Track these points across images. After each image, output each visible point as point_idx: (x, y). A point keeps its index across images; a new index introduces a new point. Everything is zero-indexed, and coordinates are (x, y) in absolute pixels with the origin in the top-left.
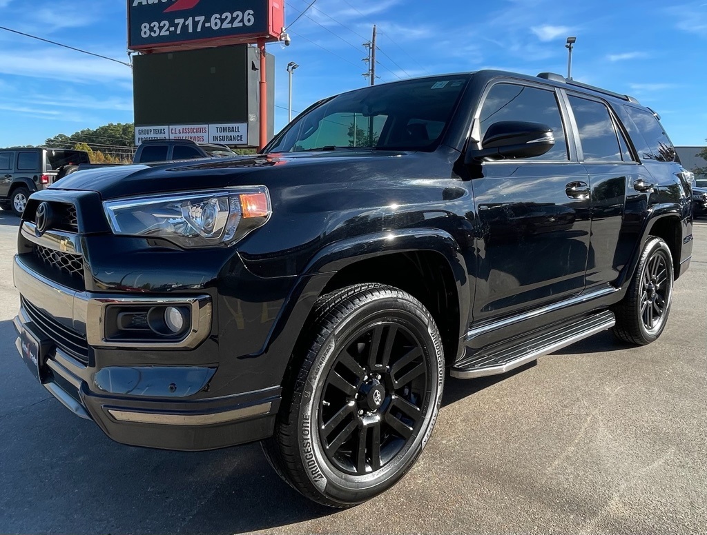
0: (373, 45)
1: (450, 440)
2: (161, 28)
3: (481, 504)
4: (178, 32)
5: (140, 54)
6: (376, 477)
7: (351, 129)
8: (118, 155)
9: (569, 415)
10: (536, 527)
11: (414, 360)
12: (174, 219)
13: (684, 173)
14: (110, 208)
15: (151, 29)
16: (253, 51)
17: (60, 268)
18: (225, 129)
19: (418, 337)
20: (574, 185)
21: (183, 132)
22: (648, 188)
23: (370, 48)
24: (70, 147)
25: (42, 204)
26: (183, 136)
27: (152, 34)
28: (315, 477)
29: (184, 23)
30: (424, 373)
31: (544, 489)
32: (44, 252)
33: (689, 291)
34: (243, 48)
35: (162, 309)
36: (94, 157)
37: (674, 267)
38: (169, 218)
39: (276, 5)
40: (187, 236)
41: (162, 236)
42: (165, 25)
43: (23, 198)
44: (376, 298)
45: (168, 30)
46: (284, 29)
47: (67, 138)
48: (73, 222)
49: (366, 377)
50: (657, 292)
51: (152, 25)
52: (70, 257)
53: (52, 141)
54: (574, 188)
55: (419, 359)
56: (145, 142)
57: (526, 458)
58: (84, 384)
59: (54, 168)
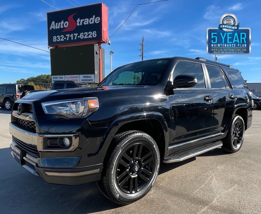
0: (143, 44)
1: (163, 184)
2: (61, 38)
3: (171, 203)
4: (68, 39)
5: (53, 48)
6: (136, 195)
7: (135, 76)
8: (45, 87)
9: (204, 176)
10: (188, 209)
11: (149, 156)
12: (66, 109)
13: (249, 92)
14: (44, 105)
15: (57, 38)
16: (96, 47)
17: (27, 126)
18: (86, 77)
19: (151, 149)
20: (207, 97)
21: (70, 78)
22: (235, 98)
23: (142, 46)
24: (26, 84)
25: (20, 104)
26: (70, 79)
27: (57, 40)
28: (115, 194)
29: (70, 36)
30: (153, 161)
31: (192, 198)
32: (21, 121)
33: (253, 135)
34: (93, 46)
35: (62, 138)
36: (36, 88)
37: (245, 126)
38: (64, 108)
39: (105, 29)
40: (71, 114)
41: (62, 114)
42: (62, 37)
43: (9, 103)
44: (135, 135)
45: (63, 39)
46: (108, 38)
47: (25, 80)
48: (31, 110)
49: (133, 162)
50: (239, 134)
51: (57, 37)
52: (30, 122)
53: (19, 81)
54: (207, 98)
55: (151, 156)
56: (56, 82)
57: (188, 189)
58: (37, 164)
59: (21, 92)
